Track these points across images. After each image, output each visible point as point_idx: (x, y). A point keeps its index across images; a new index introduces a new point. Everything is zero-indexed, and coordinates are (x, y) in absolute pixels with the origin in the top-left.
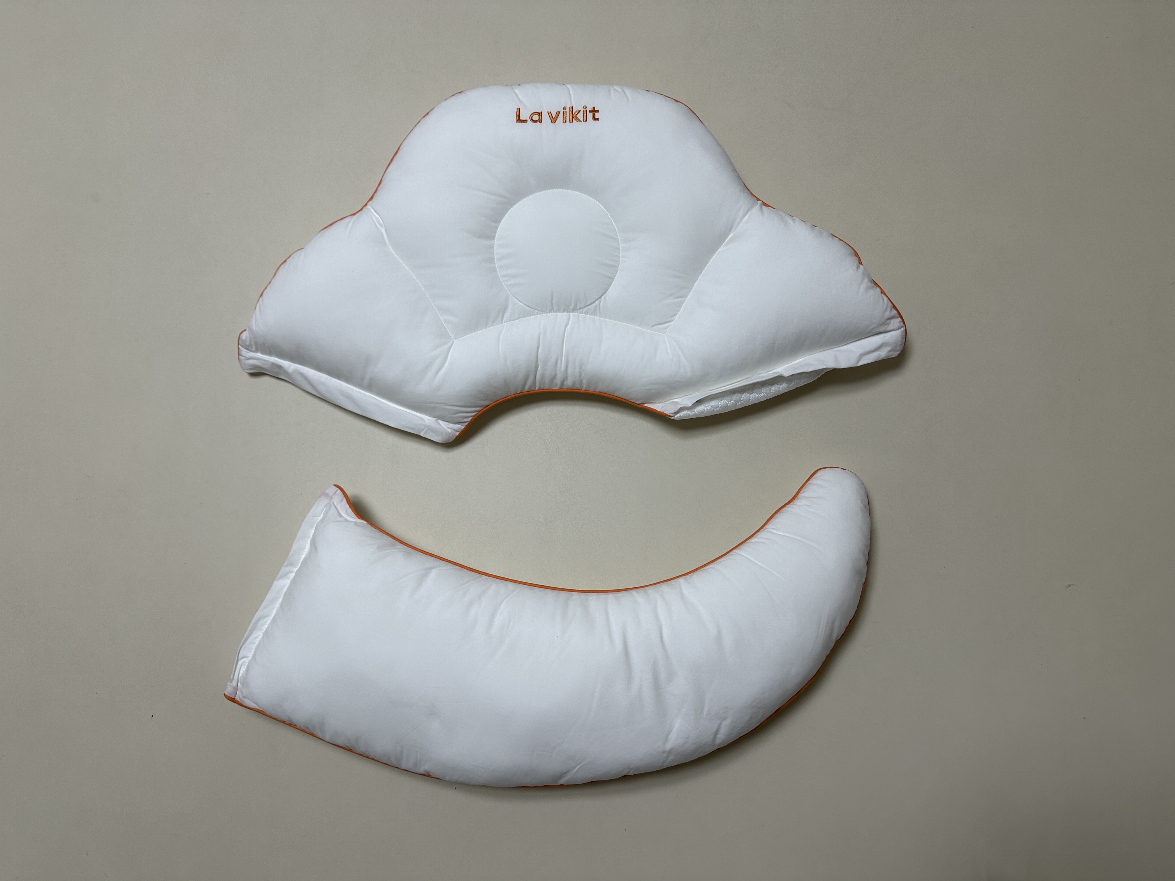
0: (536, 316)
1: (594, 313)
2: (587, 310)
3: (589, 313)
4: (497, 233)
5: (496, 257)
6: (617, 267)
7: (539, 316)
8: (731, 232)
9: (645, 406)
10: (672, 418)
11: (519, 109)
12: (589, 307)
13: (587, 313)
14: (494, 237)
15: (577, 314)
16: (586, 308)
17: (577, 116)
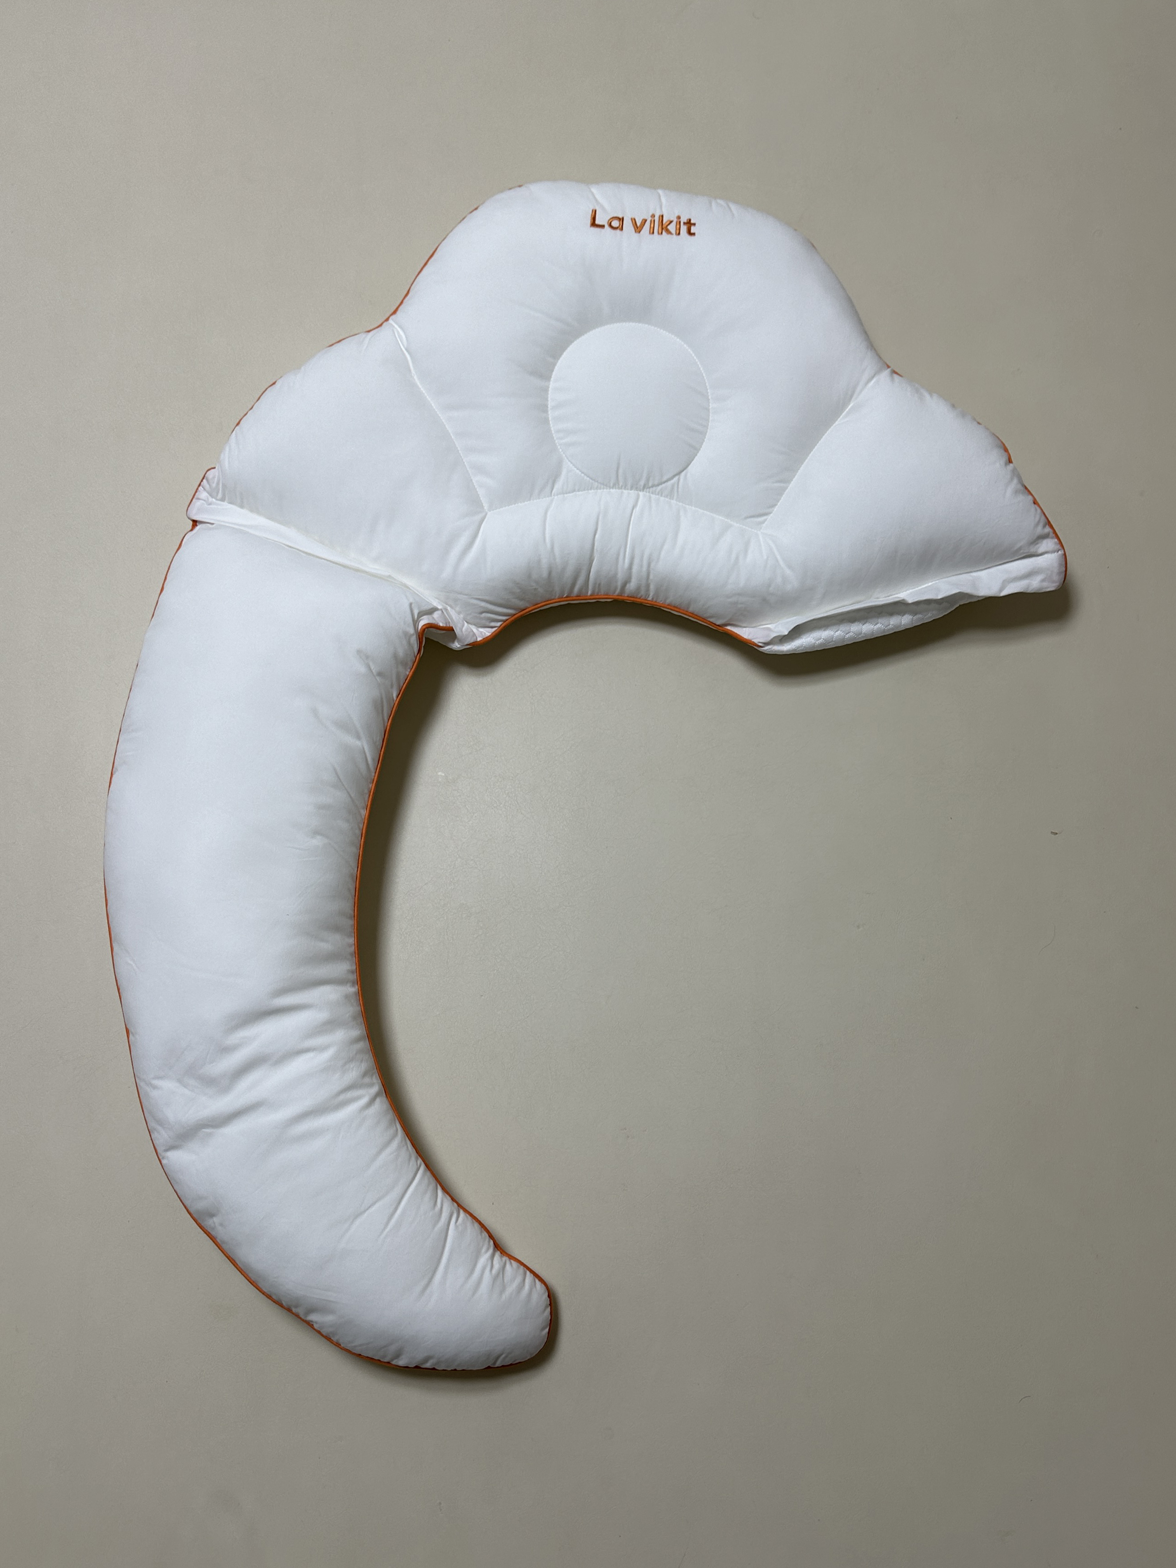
0: (596, 490)
1: (670, 495)
2: (661, 490)
3: (663, 495)
4: (554, 373)
5: (550, 404)
6: (704, 434)
7: (599, 491)
8: (851, 402)
9: (728, 629)
10: (761, 649)
11: (596, 211)
12: (663, 485)
13: (661, 493)
14: (551, 377)
15: (648, 494)
16: (660, 487)
17: (669, 227)
